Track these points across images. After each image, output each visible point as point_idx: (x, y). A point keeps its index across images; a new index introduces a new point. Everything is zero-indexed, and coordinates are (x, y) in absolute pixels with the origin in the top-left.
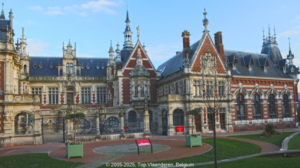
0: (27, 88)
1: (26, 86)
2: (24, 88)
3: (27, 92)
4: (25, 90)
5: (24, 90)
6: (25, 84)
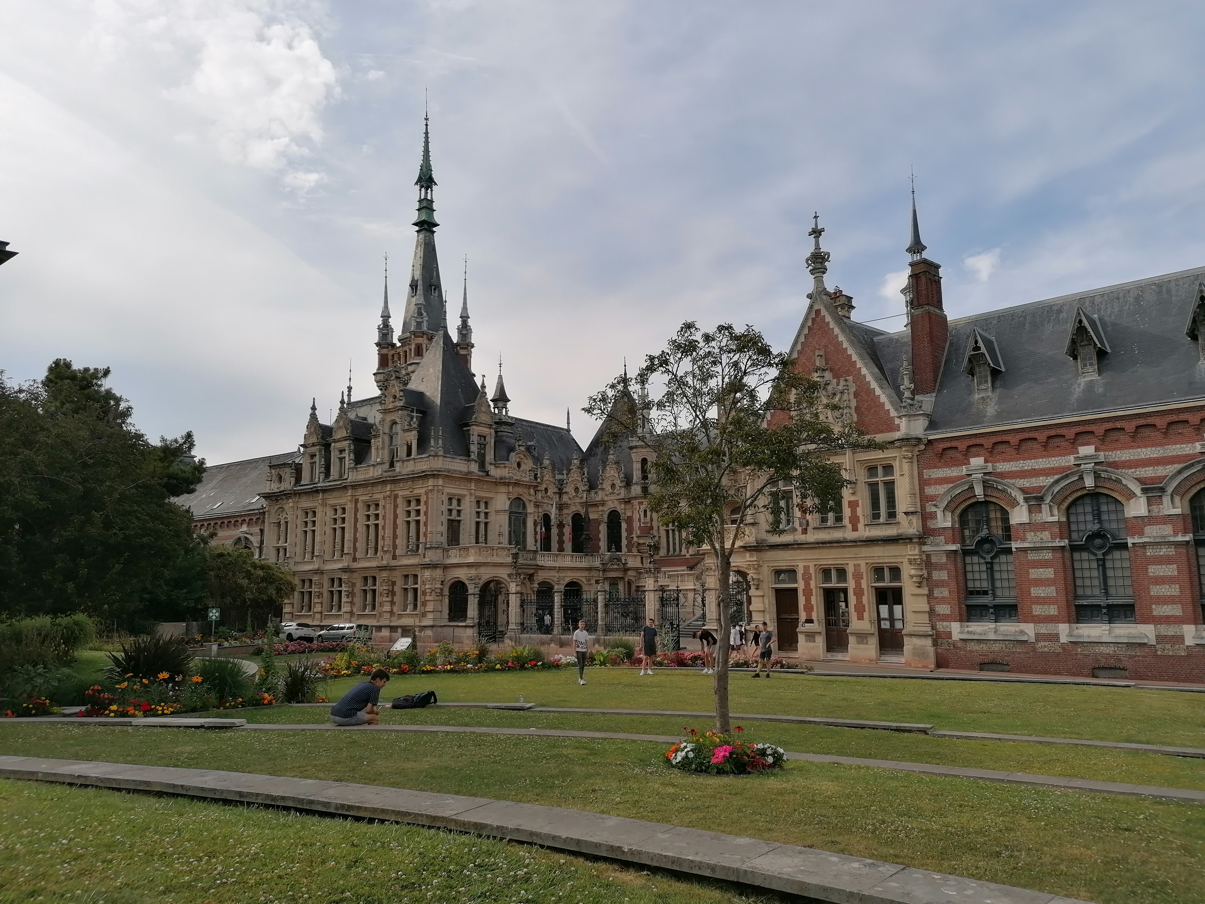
0: (649, 514)
1: (645, 511)
2: (640, 515)
3: (649, 525)
4: (642, 521)
5: (640, 520)
6: (641, 507)
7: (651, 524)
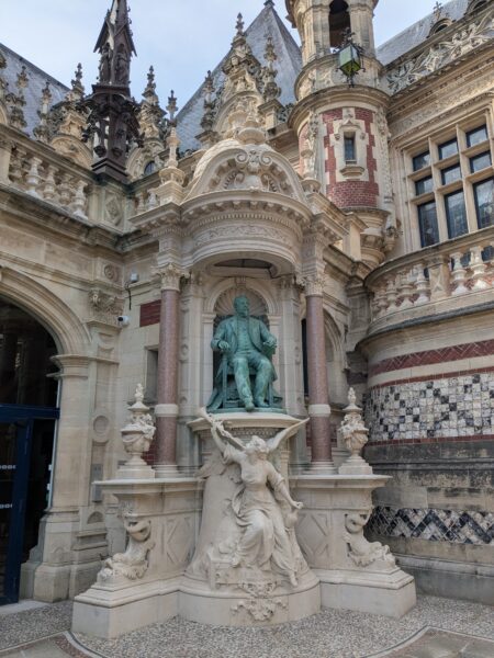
2: (331, 150)
3: (364, 177)
7: (372, 176)
